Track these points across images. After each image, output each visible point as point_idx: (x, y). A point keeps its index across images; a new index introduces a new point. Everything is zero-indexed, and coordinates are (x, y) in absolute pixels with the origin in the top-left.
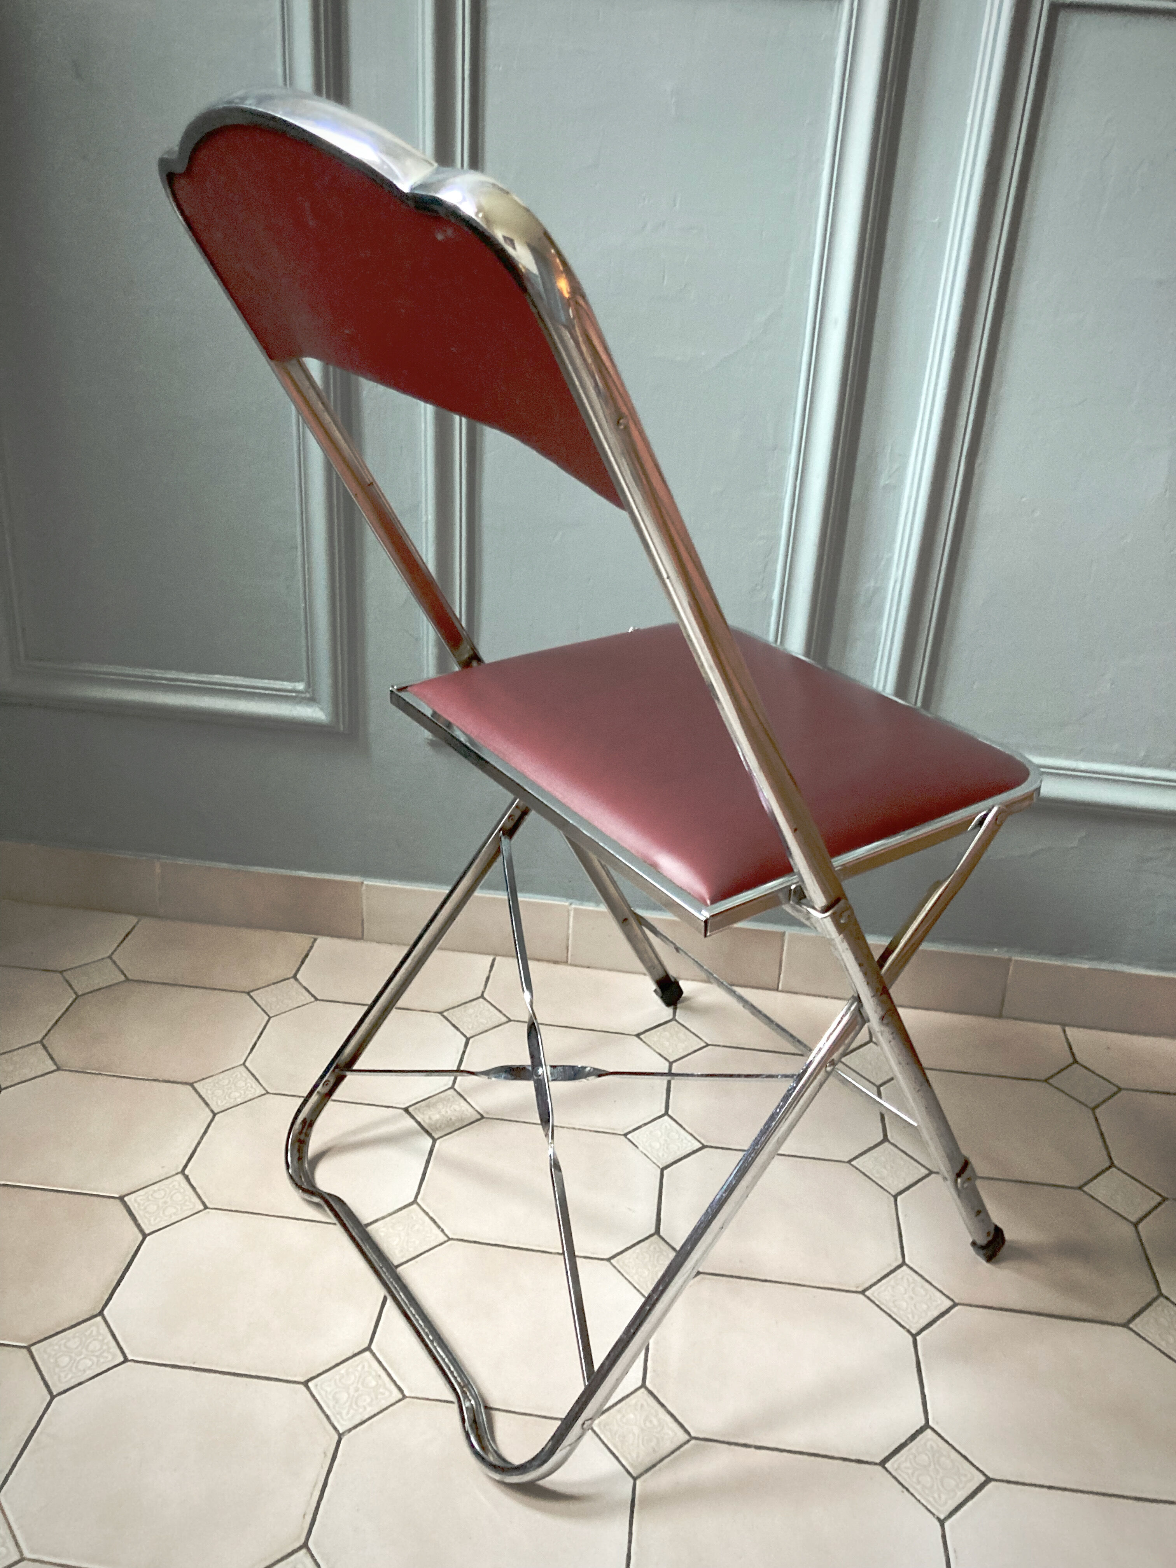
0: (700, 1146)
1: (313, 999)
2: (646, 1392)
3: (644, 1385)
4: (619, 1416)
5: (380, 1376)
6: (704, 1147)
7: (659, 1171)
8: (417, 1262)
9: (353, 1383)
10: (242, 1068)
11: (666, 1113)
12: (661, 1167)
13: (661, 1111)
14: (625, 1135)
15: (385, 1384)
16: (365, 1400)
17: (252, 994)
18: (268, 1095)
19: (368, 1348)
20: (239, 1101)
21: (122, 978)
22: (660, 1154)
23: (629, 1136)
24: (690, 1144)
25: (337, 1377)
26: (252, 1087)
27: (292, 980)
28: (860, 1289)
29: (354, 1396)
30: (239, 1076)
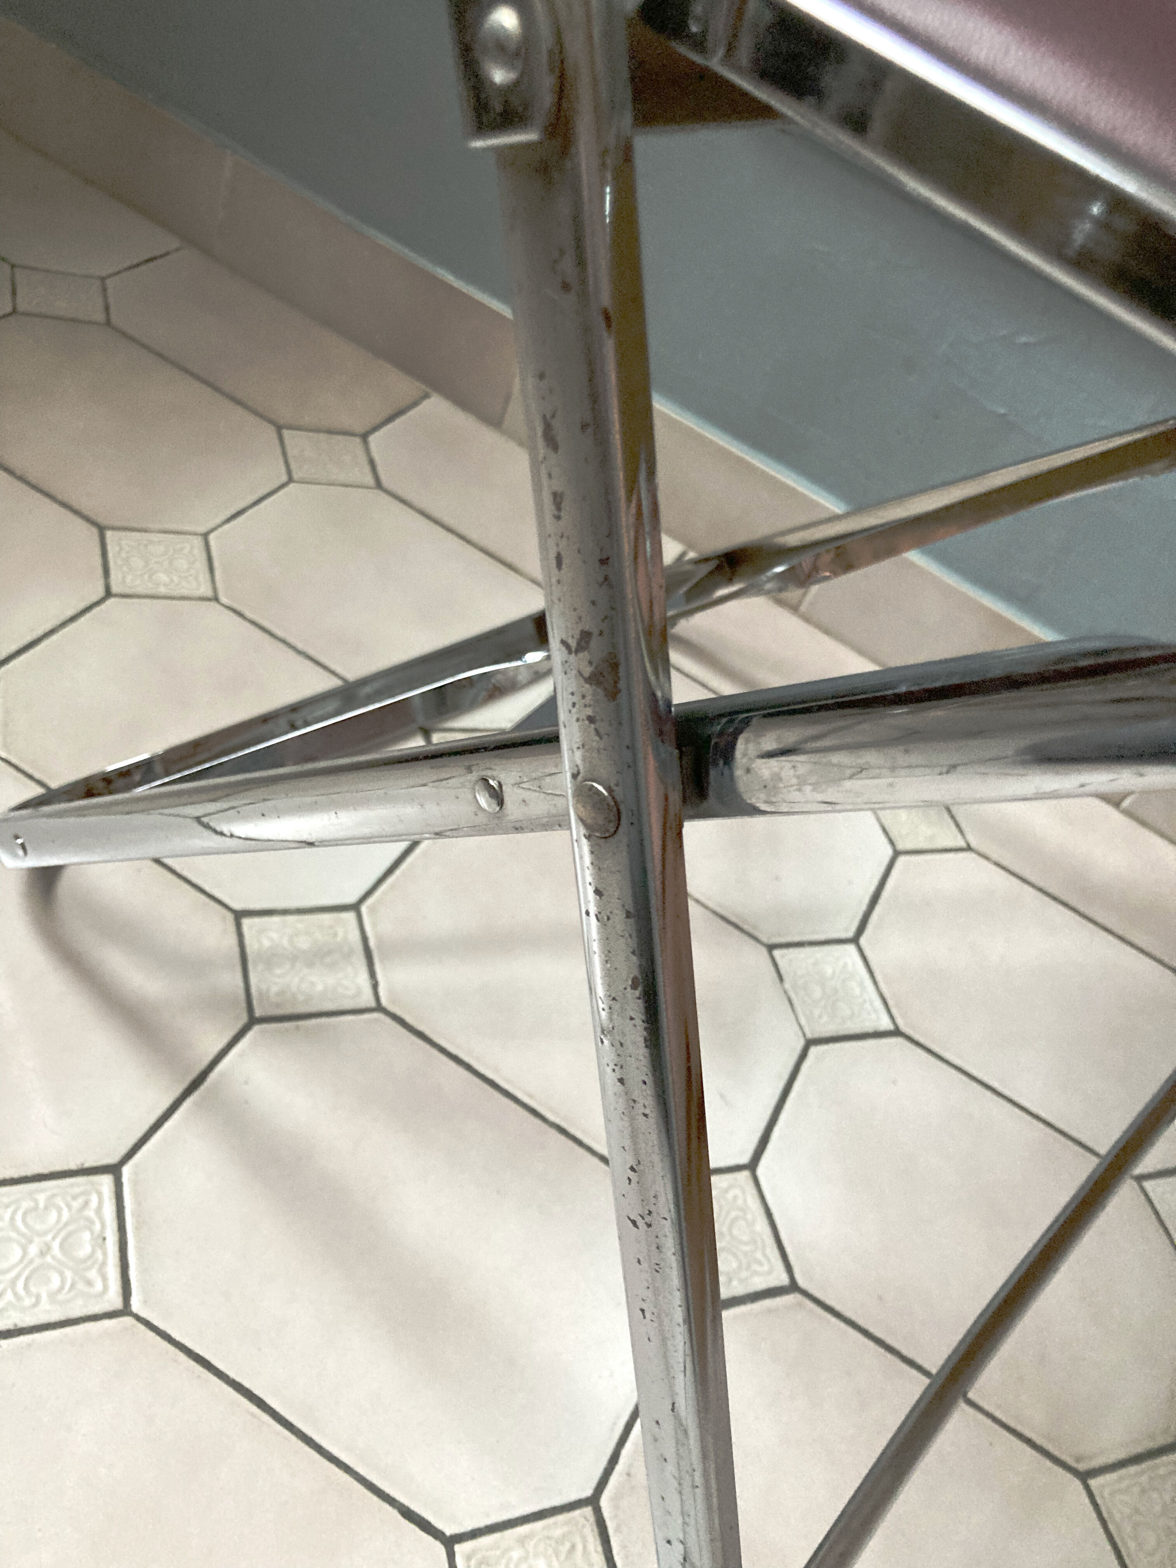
0: (891, 1027)
1: (369, 480)
2: (592, 1519)
3: (593, 1501)
4: (516, 1554)
5: (104, 1239)
6: (897, 1032)
7: (801, 1043)
8: (297, 1028)
9: (45, 1233)
10: (198, 542)
11: (855, 940)
12: (809, 1035)
13: (846, 930)
14: (771, 948)
15: (104, 1264)
16: (48, 1281)
17: (286, 433)
18: (213, 604)
19: (114, 1170)
20: (162, 590)
21: (100, 317)
22: (817, 1012)
23: (777, 953)
24: (873, 1016)
25: (26, 1204)
26: (196, 578)
27: (358, 440)
28: (1082, 1467)
29: (31, 1261)
30: (186, 551)
